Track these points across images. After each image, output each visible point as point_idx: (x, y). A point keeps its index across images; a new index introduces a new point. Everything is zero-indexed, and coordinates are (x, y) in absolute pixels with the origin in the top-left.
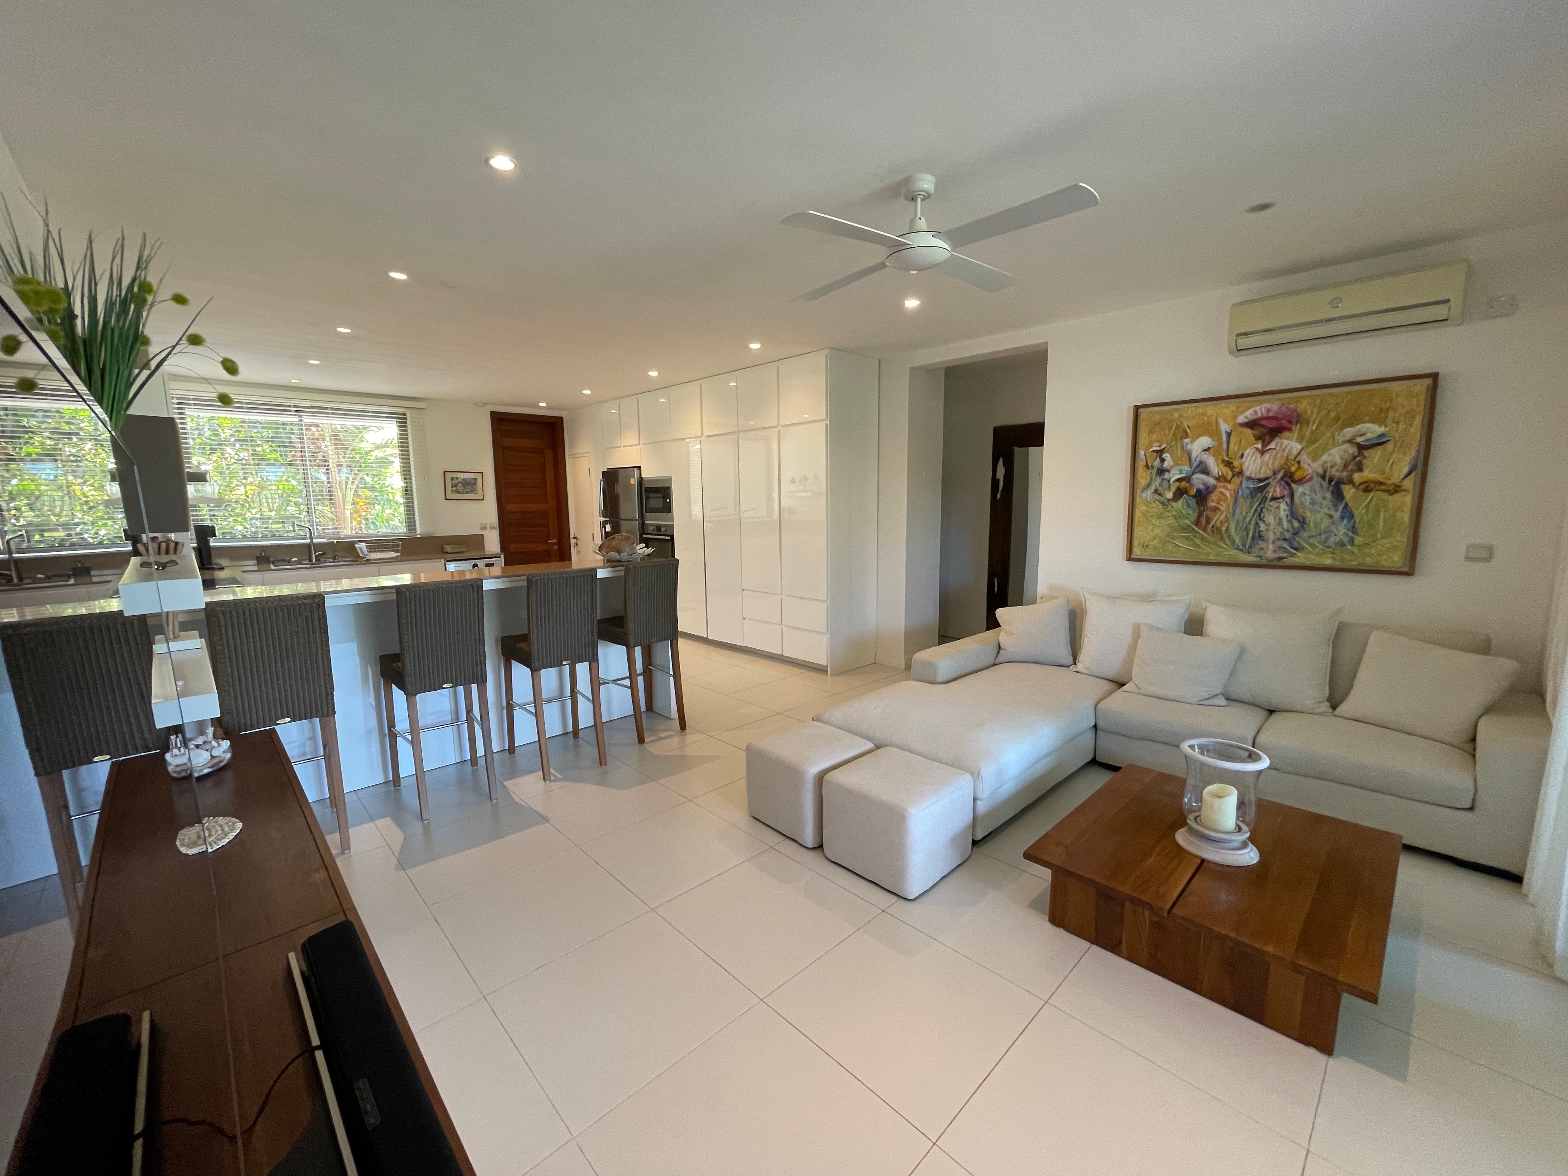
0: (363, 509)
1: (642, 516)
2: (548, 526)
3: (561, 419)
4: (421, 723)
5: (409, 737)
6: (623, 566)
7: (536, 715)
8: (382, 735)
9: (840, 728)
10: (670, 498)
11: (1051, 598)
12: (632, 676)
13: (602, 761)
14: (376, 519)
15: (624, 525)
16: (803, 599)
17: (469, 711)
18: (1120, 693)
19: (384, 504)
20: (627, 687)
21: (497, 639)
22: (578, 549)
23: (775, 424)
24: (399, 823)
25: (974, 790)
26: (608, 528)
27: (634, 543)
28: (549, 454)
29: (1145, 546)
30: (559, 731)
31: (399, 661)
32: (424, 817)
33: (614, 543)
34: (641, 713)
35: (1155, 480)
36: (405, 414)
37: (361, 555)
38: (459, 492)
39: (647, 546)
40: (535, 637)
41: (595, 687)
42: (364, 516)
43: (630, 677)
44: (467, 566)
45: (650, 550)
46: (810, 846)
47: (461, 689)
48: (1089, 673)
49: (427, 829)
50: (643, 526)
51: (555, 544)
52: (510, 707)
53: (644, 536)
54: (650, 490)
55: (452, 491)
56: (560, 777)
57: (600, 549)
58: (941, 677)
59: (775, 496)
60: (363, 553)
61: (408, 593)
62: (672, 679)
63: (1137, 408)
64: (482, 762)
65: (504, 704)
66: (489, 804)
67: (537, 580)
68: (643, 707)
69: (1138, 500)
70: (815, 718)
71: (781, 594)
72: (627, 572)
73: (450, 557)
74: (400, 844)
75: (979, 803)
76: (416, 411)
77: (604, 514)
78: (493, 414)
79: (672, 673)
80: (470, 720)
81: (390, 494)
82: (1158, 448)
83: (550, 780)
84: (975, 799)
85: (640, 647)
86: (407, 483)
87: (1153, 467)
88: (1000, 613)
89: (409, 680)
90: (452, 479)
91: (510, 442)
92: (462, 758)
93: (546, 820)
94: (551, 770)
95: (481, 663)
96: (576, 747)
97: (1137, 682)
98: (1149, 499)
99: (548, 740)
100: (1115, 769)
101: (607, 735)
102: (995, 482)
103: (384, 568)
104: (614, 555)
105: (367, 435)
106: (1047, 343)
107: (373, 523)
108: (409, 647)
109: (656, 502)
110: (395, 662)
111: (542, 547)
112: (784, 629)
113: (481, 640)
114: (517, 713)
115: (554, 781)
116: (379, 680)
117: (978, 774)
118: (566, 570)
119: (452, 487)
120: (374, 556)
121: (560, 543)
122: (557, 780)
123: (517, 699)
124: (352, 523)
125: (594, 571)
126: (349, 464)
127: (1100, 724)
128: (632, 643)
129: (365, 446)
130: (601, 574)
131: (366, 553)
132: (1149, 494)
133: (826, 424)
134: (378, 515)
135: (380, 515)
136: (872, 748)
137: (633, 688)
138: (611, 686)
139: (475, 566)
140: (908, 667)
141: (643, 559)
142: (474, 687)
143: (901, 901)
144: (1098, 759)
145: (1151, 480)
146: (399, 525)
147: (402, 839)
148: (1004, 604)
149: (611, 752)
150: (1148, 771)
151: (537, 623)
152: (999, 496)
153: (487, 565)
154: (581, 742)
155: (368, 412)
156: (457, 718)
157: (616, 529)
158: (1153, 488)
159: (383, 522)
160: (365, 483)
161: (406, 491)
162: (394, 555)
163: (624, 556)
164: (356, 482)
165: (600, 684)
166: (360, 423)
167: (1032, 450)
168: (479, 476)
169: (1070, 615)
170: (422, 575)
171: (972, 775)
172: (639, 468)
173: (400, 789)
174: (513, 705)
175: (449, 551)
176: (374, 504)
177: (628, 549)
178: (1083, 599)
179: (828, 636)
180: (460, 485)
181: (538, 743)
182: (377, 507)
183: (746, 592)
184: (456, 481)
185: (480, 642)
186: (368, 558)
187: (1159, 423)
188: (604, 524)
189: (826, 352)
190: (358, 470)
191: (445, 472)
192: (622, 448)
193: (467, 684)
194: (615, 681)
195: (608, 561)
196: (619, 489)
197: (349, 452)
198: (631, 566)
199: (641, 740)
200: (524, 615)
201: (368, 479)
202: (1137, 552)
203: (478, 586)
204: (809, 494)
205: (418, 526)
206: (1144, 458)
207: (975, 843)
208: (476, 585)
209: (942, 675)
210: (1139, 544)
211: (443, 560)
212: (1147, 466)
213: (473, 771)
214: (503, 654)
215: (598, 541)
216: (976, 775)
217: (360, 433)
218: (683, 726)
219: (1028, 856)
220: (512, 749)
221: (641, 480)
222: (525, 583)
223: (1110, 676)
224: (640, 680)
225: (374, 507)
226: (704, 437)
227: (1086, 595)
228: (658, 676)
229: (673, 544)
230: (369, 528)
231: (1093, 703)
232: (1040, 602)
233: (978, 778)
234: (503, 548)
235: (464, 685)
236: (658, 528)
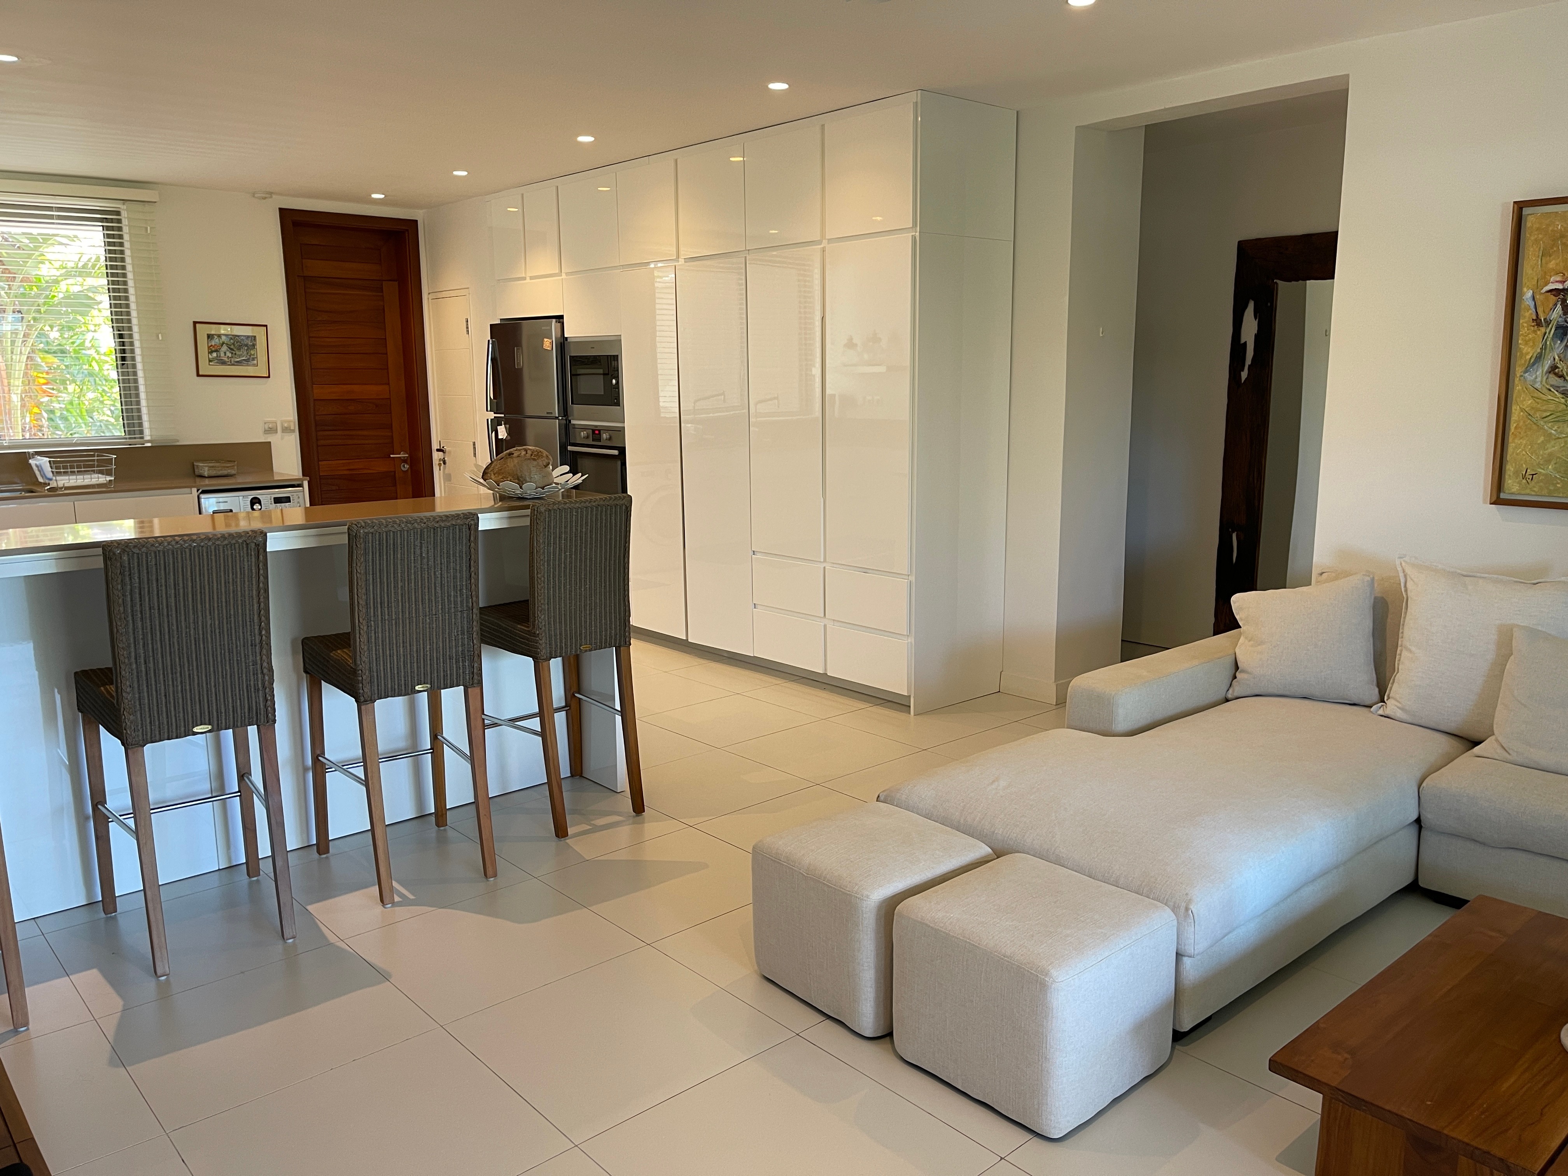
0: (44, 392)
1: (565, 411)
2: (390, 427)
3: (415, 223)
4: (153, 796)
5: (131, 823)
6: (527, 507)
7: (366, 783)
8: (81, 820)
9: (928, 816)
10: (617, 378)
11: (1339, 575)
12: (544, 712)
13: (488, 869)
14: (68, 411)
15: (532, 428)
16: (866, 571)
17: (243, 774)
18: (1468, 760)
19: (82, 381)
20: (534, 733)
21: (293, 642)
22: (447, 472)
23: (817, 237)
24: (116, 981)
25: (1178, 938)
26: (502, 432)
27: (547, 466)
28: (391, 289)
29: (1528, 477)
30: (408, 812)
31: (112, 684)
32: (159, 972)
33: (512, 464)
34: (560, 780)
35: (1552, 349)
36: (118, 213)
37: (41, 480)
38: (223, 363)
39: (574, 471)
40: (364, 638)
41: (477, 733)
42: (47, 405)
43: (541, 714)
44: (239, 502)
45: (578, 479)
46: (868, 1034)
47: (228, 735)
48: (1410, 721)
49: (164, 993)
50: (567, 429)
51: (405, 461)
52: (320, 768)
53: (570, 448)
54: (580, 361)
55: (210, 361)
56: (412, 897)
57: (485, 475)
58: (1122, 725)
59: (817, 371)
60: (43, 475)
61: (125, 558)
62: (618, 719)
63: (1520, 206)
64: (266, 867)
65: (309, 762)
66: (280, 946)
67: (367, 534)
68: (565, 770)
69: (1518, 387)
70: (882, 798)
71: (825, 561)
72: (534, 518)
73: (207, 484)
74: (114, 1020)
75: (1187, 962)
76: (139, 207)
77: (495, 406)
78: (285, 214)
79: (618, 707)
80: (245, 792)
81: (94, 364)
82: (1560, 286)
83: (393, 903)
84: (1179, 955)
85: (560, 659)
86: (123, 344)
87: (1548, 322)
88: (1240, 602)
89: (129, 719)
90: (210, 337)
91: (318, 267)
92: (229, 859)
93: (385, 976)
94: (395, 884)
95: (264, 688)
96: (442, 841)
97: (1500, 739)
98: (1538, 385)
99: (388, 829)
100: (1456, 903)
101: (497, 820)
102: (1237, 349)
103: (83, 504)
104: (510, 486)
105: (52, 252)
106: (1348, 76)
107: (65, 419)
108: (129, 658)
109: (591, 384)
110: (104, 685)
111: (379, 467)
112: (830, 626)
113: (265, 646)
114: (333, 779)
115: (399, 904)
116: (75, 720)
117: (1187, 909)
118: (422, 515)
119: (211, 352)
120: (64, 481)
121: (413, 461)
122: (405, 902)
123: (332, 752)
124: (23, 417)
125: (472, 518)
126: (18, 308)
127: (1429, 818)
128: (543, 652)
129: (46, 271)
130: (487, 522)
131: (50, 475)
132: (1539, 375)
133: (914, 237)
134: (71, 403)
135: (76, 402)
136: (989, 855)
137: (546, 734)
138: (506, 729)
139: (255, 501)
140: (1061, 702)
141: (567, 494)
142: (252, 730)
143: (1036, 1140)
144: (1421, 884)
145: (1544, 348)
146: (112, 420)
147: (120, 1008)
148: (1250, 586)
149: (503, 851)
150: (1516, 910)
151: (367, 613)
152: (1244, 375)
153: (278, 500)
154: (451, 833)
155: (50, 209)
156: (219, 790)
157: (517, 437)
158: (1547, 364)
159: (81, 416)
160: (48, 343)
161: (123, 359)
162: (103, 479)
163: (530, 488)
164: (31, 341)
165: (485, 727)
166: (36, 229)
167: (1311, 285)
168: (260, 333)
169: (1375, 607)
170: (156, 521)
171: (1175, 909)
172: (560, 318)
173: (115, 918)
174: (323, 764)
175: (206, 474)
176: (64, 382)
177: (536, 477)
178: (1401, 575)
179: (911, 640)
180: (225, 348)
181: (370, 833)
182: (71, 388)
183: (758, 556)
184: (215, 341)
185: (261, 648)
186: (53, 484)
187: (1562, 236)
188: (494, 425)
189: (915, 97)
190: (35, 319)
191: (195, 323)
192: (528, 280)
193: (239, 726)
194: (513, 722)
195: (502, 498)
196: (523, 359)
197: (16, 284)
198: (542, 509)
199: (561, 831)
200: (344, 594)
201: (54, 334)
202: (1513, 487)
203: (257, 545)
204: (882, 369)
205: (146, 425)
206: (1532, 304)
207: (1178, 1037)
208: (257, 540)
209: (1124, 719)
210: (1516, 473)
211: (194, 490)
212: (1538, 322)
213: (251, 884)
214: (306, 671)
215: (484, 458)
216: (1183, 910)
217: (36, 249)
218: (639, 807)
219: (1277, 1066)
220: (323, 844)
221: (563, 343)
222: (345, 540)
223: (1451, 727)
224: (560, 719)
225: (66, 389)
226: (682, 261)
227: (1409, 571)
228: (593, 713)
229: (624, 464)
230: (57, 428)
231: (1418, 775)
232: (1317, 582)
233: (1186, 916)
234: (306, 470)
235: (234, 727)
236: (596, 433)
